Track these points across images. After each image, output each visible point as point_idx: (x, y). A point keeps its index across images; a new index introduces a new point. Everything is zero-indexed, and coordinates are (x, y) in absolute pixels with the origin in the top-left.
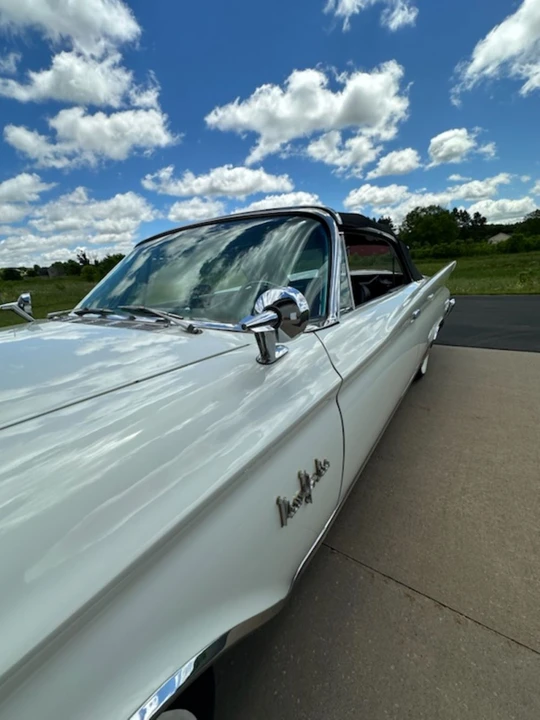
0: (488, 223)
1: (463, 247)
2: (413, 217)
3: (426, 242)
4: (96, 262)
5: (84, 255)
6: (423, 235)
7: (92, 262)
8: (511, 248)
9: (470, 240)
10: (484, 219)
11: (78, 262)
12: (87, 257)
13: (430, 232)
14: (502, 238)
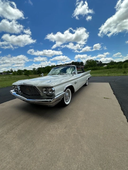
0: (103, 63)
1: (98, 68)
2: (87, 62)
3: (91, 67)
4: (15, 71)
5: (12, 69)
6: (90, 65)
7: (14, 71)
8: (107, 68)
9: (99, 66)
10: (102, 62)
11: (10, 71)
12: (12, 70)
13: (91, 65)
14: (106, 66)
